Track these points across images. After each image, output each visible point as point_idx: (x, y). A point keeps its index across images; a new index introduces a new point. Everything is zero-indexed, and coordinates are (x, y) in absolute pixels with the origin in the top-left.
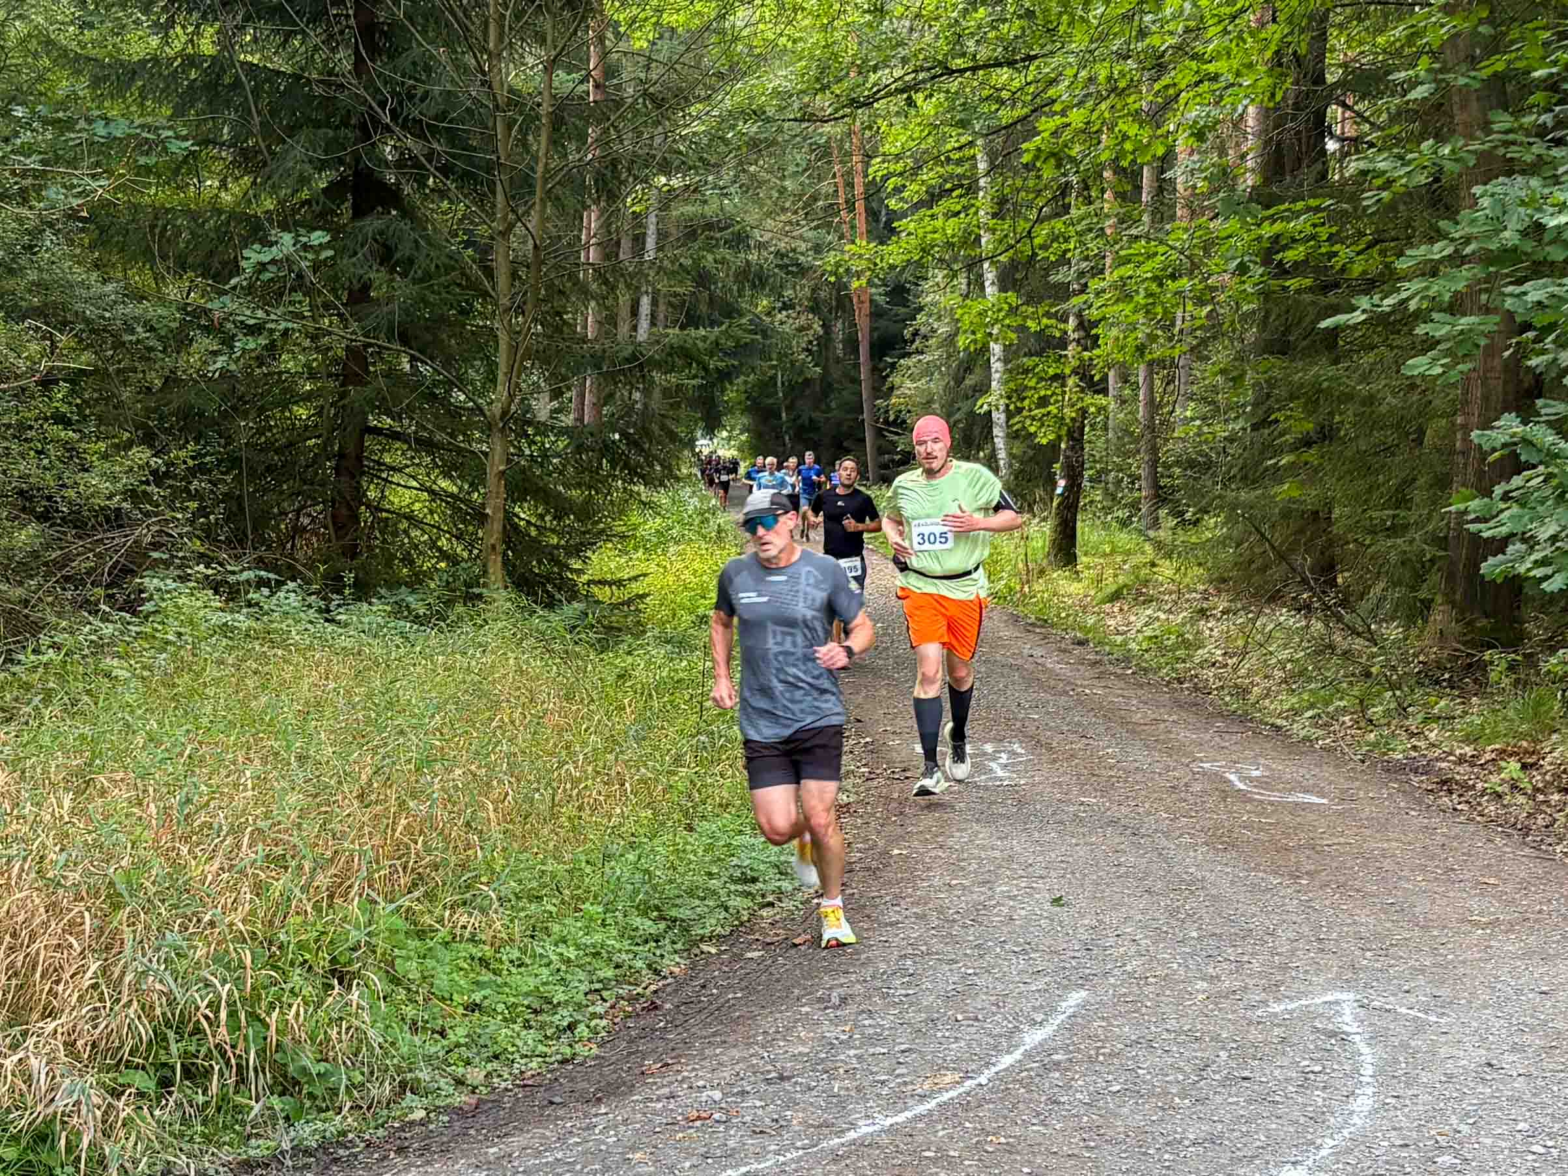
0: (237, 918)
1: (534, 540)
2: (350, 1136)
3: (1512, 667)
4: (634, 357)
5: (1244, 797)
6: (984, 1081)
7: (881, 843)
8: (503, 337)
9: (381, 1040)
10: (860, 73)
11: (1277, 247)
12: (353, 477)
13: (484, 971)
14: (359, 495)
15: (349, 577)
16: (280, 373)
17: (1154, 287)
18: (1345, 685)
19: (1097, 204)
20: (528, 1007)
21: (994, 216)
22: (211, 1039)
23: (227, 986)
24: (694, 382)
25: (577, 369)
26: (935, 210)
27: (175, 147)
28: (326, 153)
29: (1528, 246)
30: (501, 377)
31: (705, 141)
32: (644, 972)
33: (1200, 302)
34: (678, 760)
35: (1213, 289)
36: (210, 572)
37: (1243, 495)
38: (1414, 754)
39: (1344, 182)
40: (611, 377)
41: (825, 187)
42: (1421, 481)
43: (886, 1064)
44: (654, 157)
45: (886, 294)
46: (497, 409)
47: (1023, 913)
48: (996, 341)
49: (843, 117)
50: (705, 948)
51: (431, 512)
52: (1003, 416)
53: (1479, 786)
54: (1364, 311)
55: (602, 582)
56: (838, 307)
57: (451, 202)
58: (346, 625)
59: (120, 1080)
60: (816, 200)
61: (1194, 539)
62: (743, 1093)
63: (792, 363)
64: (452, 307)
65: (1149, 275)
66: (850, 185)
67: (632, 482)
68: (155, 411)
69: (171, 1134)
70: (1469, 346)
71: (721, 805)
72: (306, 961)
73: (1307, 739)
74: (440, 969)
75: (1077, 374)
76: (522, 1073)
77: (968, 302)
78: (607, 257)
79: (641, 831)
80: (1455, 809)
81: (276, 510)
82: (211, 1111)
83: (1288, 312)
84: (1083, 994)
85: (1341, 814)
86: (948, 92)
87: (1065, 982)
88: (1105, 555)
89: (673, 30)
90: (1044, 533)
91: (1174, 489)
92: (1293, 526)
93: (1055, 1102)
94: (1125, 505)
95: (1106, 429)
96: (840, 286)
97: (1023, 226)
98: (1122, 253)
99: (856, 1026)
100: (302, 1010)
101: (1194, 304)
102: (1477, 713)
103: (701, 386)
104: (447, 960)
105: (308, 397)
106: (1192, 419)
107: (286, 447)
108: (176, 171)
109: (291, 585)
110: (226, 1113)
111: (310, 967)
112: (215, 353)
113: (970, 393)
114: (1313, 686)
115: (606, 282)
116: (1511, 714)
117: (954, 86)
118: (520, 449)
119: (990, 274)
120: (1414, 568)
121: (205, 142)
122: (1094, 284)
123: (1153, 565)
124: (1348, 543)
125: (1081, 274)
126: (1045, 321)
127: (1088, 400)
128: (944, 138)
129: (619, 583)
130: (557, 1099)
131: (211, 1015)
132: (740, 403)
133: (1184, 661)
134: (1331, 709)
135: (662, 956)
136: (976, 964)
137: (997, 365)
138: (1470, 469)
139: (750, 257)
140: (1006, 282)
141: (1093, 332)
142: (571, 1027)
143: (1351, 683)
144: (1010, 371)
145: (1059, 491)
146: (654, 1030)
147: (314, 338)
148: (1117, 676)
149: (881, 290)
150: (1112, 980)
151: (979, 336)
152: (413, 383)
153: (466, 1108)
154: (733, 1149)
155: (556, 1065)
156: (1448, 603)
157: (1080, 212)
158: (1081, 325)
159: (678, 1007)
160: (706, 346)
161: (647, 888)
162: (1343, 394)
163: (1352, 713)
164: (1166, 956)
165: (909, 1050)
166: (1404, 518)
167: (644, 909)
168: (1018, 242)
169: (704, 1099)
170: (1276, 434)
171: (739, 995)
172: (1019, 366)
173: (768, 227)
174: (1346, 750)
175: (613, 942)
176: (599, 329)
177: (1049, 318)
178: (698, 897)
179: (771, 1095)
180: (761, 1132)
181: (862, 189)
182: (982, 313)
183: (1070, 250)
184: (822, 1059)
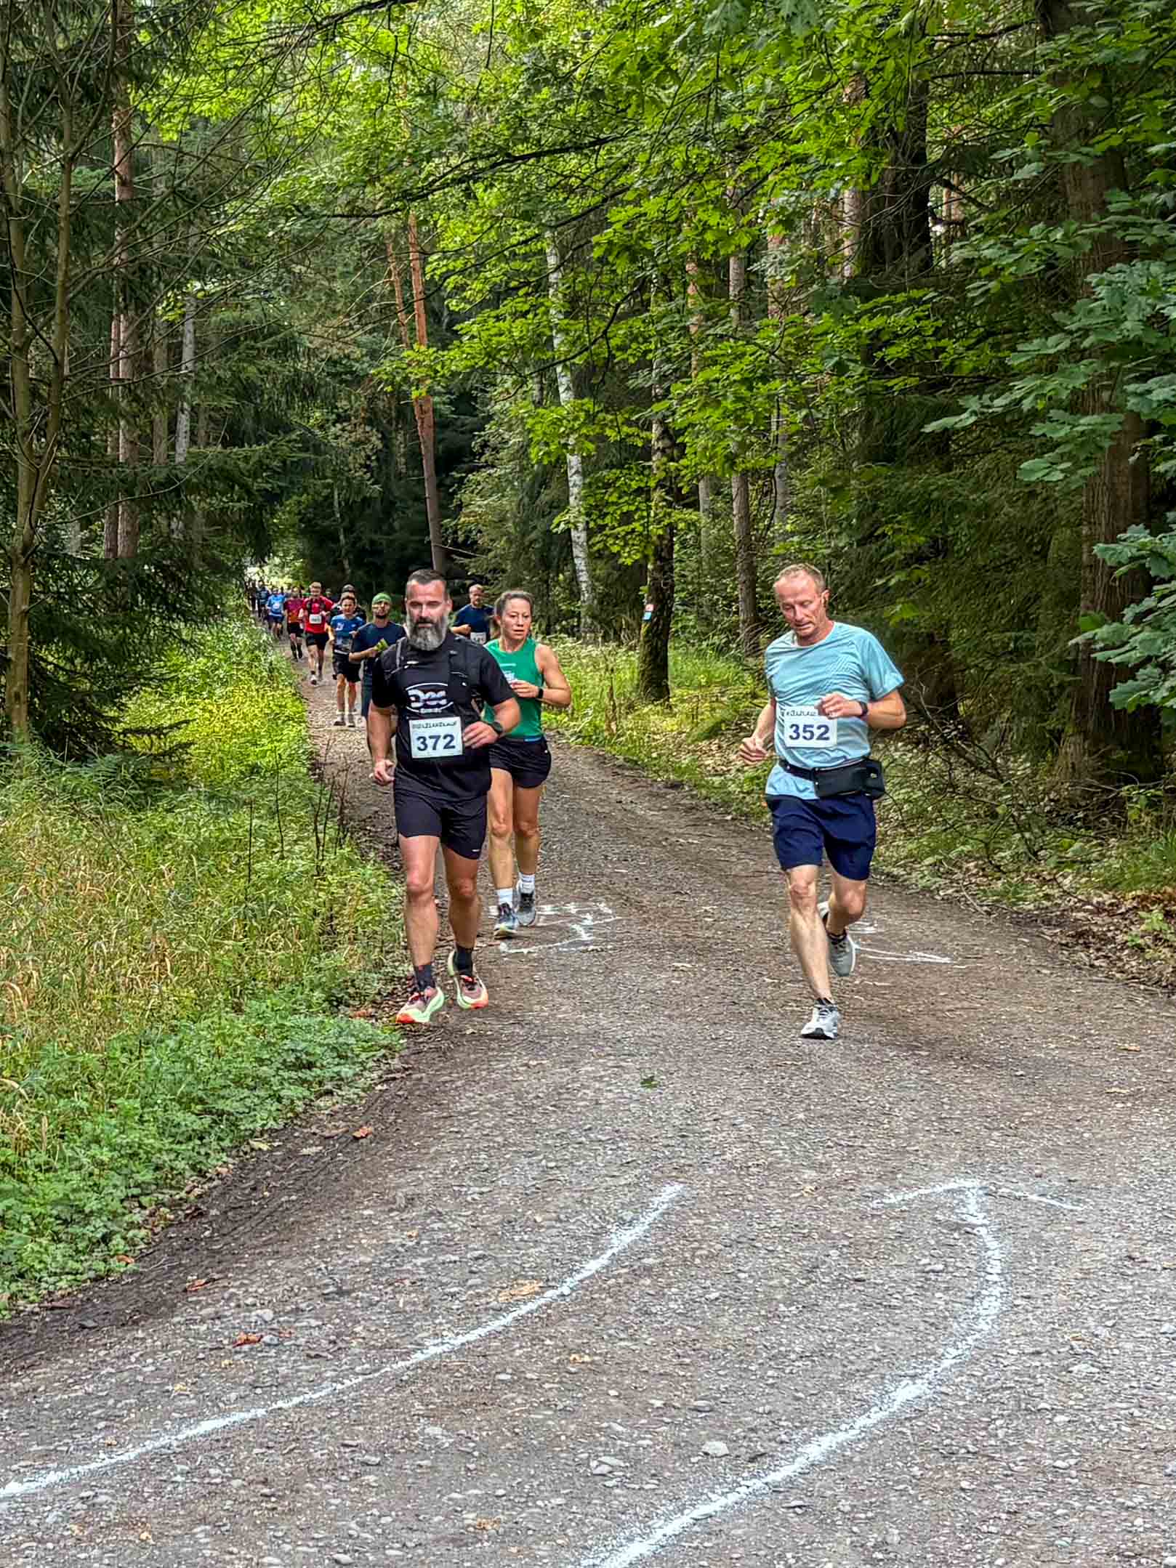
1: (64, 686)
3: (1153, 804)
4: (169, 481)
6: (567, 1291)
7: (452, 1020)
8: (23, 466)
10: (413, 163)
11: (879, 343)
13: (7, 1177)
17: (744, 390)
18: (968, 827)
19: (680, 300)
20: (57, 1217)
21: (567, 315)
24: (238, 505)
25: (105, 495)
26: (502, 310)
29: (1153, 338)
30: (21, 509)
31: (243, 241)
32: (187, 1174)
33: (796, 407)
34: (224, 931)
35: (809, 391)
38: (1046, 903)
39: (951, 268)
40: (146, 504)
41: (380, 287)
42: (1046, 599)
43: (458, 1273)
44: (187, 259)
45: (451, 403)
46: (17, 542)
47: (610, 1096)
48: (572, 453)
49: (397, 210)
50: (256, 1145)
52: (583, 535)
53: (1120, 938)
54: (973, 413)
55: (140, 731)
56: (398, 418)
60: (370, 302)
62: (297, 1311)
63: (348, 479)
65: (737, 377)
66: (407, 283)
67: (170, 619)
70: (1092, 448)
71: (273, 980)
73: (926, 889)
75: (663, 487)
76: (50, 1293)
77: (541, 411)
78: (138, 371)
79: (185, 1014)
80: (1092, 966)
83: (892, 414)
84: (678, 1187)
85: (965, 974)
86: (510, 181)
87: (658, 1174)
88: (700, 686)
89: (207, 120)
90: (631, 663)
92: (905, 650)
93: (646, 1313)
94: (722, 631)
95: (698, 547)
96: (399, 395)
97: (598, 325)
98: (708, 354)
99: (424, 1230)
101: (790, 407)
102: (1115, 856)
103: (247, 510)
106: (793, 534)
113: (546, 510)
114: (933, 829)
115: (137, 399)
116: (1153, 857)
117: (517, 175)
118: (45, 585)
119: (564, 381)
120: (1041, 696)
122: (678, 389)
123: (754, 696)
124: (969, 668)
125: (664, 377)
126: (625, 429)
127: (676, 515)
128: (510, 230)
129: (159, 731)
130: (89, 1323)
132: (293, 526)
134: (953, 855)
135: (207, 1155)
136: (558, 1156)
137: (575, 479)
138: (1099, 584)
139: (299, 366)
140: (582, 387)
141: (680, 440)
142: (106, 1239)
143: (974, 825)
144: (590, 484)
145: (647, 616)
146: (198, 1240)
148: (715, 822)
149: (445, 398)
150: (710, 1171)
151: (553, 447)
154: (285, 1377)
155: (89, 1283)
156: (1079, 733)
157: (660, 309)
158: (666, 433)
159: (226, 1212)
160: (249, 467)
161: (190, 1078)
162: (956, 504)
163: (977, 859)
164: (772, 1142)
165: (483, 1257)
166: (1028, 640)
167: (185, 1103)
168: (594, 343)
169: (253, 1319)
170: (884, 549)
171: (294, 1198)
172: (598, 480)
173: (319, 332)
174: (971, 901)
175: (152, 1141)
176: (131, 450)
177: (630, 426)
178: (248, 1087)
179: (328, 1313)
180: (317, 1356)
181: (421, 288)
182: (557, 423)
183: (650, 351)
184: (386, 1270)
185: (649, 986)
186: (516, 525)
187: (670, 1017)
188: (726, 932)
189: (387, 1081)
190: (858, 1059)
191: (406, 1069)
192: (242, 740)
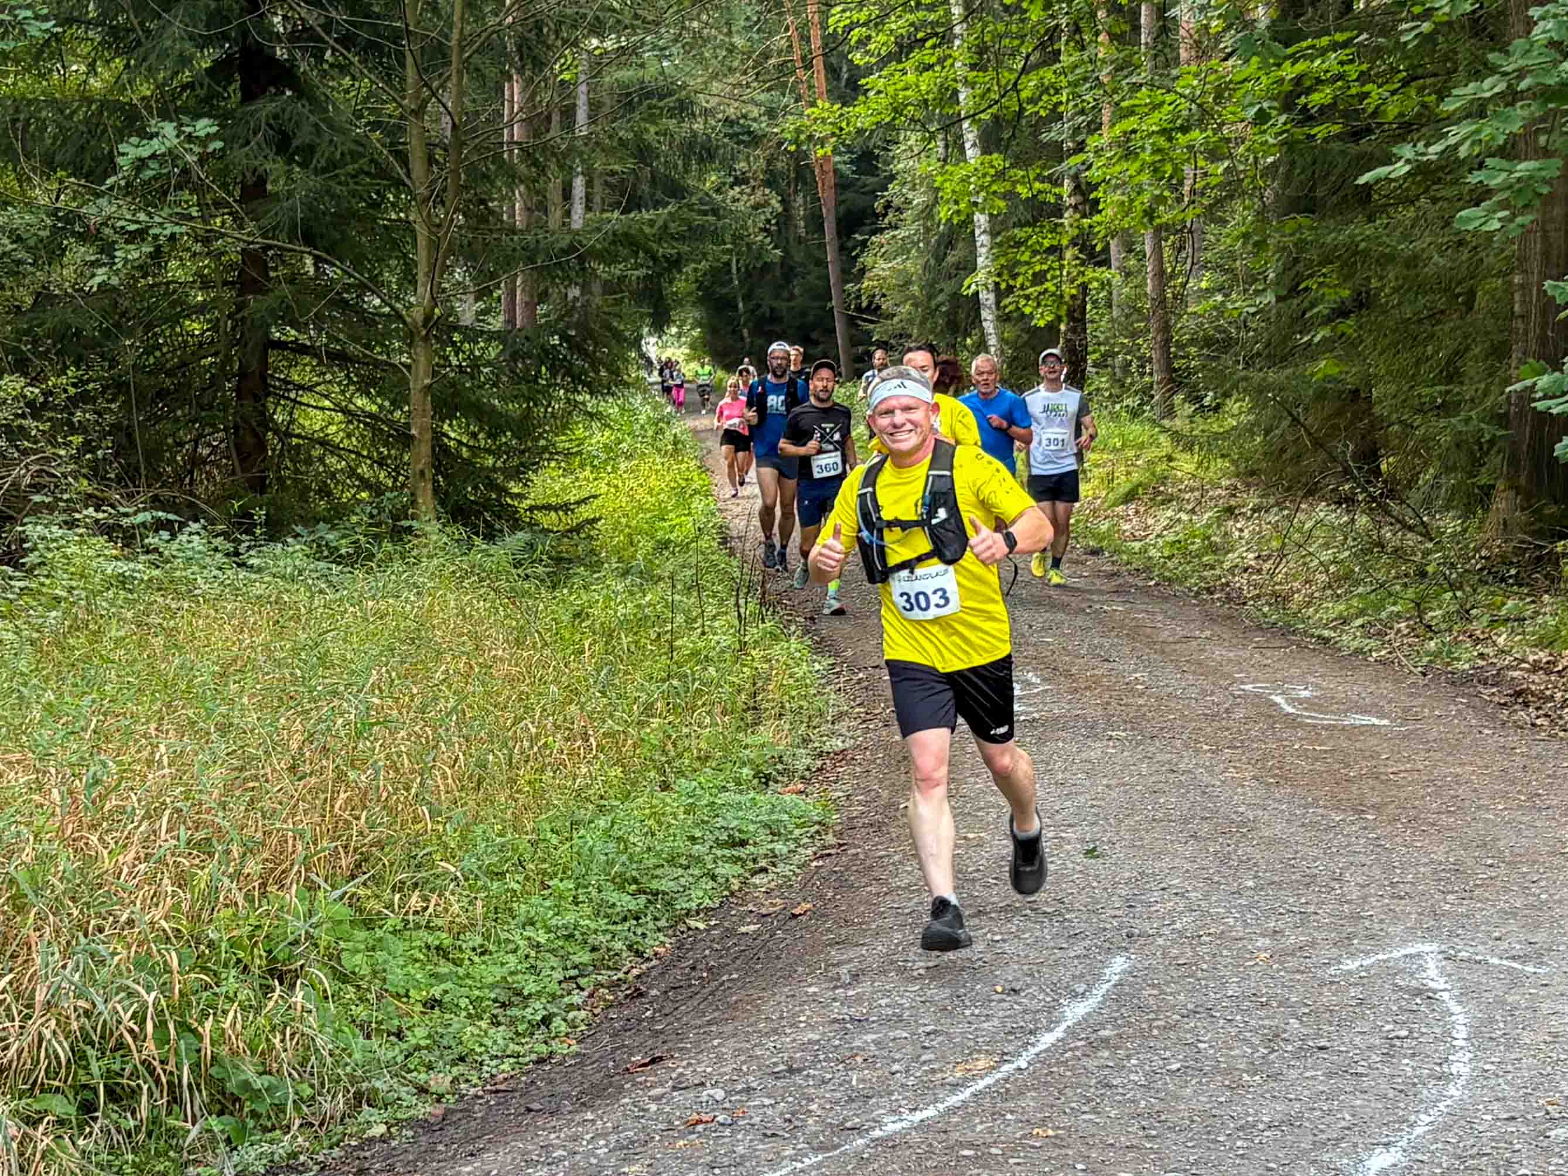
0: (158, 914)
1: (468, 462)
2: (302, 1158)
4: (571, 249)
5: (1292, 722)
6: (1024, 1065)
7: (885, 794)
8: (422, 231)
9: (330, 1046)
11: (1299, 89)
12: (257, 398)
13: (442, 961)
14: (266, 422)
15: (260, 514)
16: (168, 283)
17: (1162, 142)
18: (1398, 587)
19: (1091, 50)
20: (495, 1001)
21: (973, 67)
22: (136, 1055)
23: (153, 994)
24: (639, 272)
25: (508, 263)
26: (908, 65)
27: (36, 30)
28: (208, 27)
30: (421, 278)
32: (624, 955)
33: (1214, 156)
34: (649, 709)
35: (1228, 140)
36: (100, 516)
37: (1272, 376)
38: (1481, 663)
39: (1371, 11)
40: (546, 272)
41: (779, 41)
42: (1475, 351)
43: (910, 1049)
44: (585, 16)
45: (852, 162)
46: (417, 315)
48: (982, 211)
50: (692, 923)
51: (349, 436)
52: (992, 297)
54: (1408, 161)
55: (548, 507)
56: (797, 179)
57: (354, 78)
58: (259, 570)
59: (36, 1107)
60: (768, 58)
61: (1215, 428)
62: (748, 1090)
63: (748, 244)
64: (362, 199)
65: (1154, 128)
66: (805, 39)
67: (575, 391)
68: (27, 332)
69: (97, 1165)
70: (1530, 195)
71: (699, 758)
72: (239, 961)
73: (1358, 651)
74: (392, 963)
75: (1075, 245)
76: (492, 1076)
77: (947, 167)
78: (537, 134)
80: (1533, 725)
81: (170, 441)
82: (142, 1136)
83: (1314, 164)
84: (1129, 957)
85: (1405, 736)
87: (1107, 945)
88: (1115, 450)
91: (1190, 372)
92: (1329, 409)
93: (1107, 1085)
94: (1136, 392)
95: (1110, 307)
96: (799, 156)
97: (1007, 77)
98: (1124, 104)
99: (871, 1006)
100: (239, 1015)
101: (1206, 159)
102: (1550, 612)
103: (645, 277)
104: (400, 952)
105: (201, 309)
106: (1209, 292)
107: (179, 368)
108: (38, 57)
109: (194, 526)
110: (158, 1138)
111: (246, 967)
112: (93, 264)
113: (953, 272)
114: (1361, 589)
115: (535, 163)
118: (446, 358)
119: (970, 134)
120: (1470, 451)
121: (67, 21)
122: (1093, 142)
123: (1170, 459)
124: (1392, 425)
125: (1077, 130)
126: (1037, 185)
127: (1090, 273)
129: (566, 507)
130: (535, 1106)
131: (136, 1028)
132: (691, 294)
133: (1213, 568)
134: (1384, 615)
135: (644, 935)
136: (1003, 929)
137: (982, 239)
138: (1531, 335)
139: (695, 127)
140: (989, 143)
141: (1092, 196)
142: (546, 1021)
143: (1405, 585)
144: (1000, 245)
146: (640, 1021)
147: (206, 241)
148: (1139, 589)
149: (846, 158)
151: (962, 206)
152: (318, 289)
153: (432, 1120)
154: (742, 1156)
155: (531, 1065)
156: (1511, 488)
157: (1072, 59)
158: (1077, 189)
159: (666, 992)
160: (654, 231)
161: (624, 858)
162: (1383, 255)
163: (1408, 619)
164: (1220, 910)
165: (935, 1032)
166: (1458, 393)
167: (621, 883)
168: (1003, 96)
169: (704, 1099)
170: (1306, 304)
171: (735, 976)
172: (1009, 239)
173: (715, 91)
174: (1405, 661)
175: (587, 922)
176: (530, 217)
177: (1043, 182)
178: (681, 866)
179: (781, 1091)
180: (773, 1135)
181: (819, 43)
182: (965, 180)
183: (1061, 103)
184: (836, 1047)
185: (1084, 755)
186: (922, 288)
187: (1108, 786)
188: (1159, 699)
189: (822, 857)
190: (1303, 825)
191: (840, 845)
192: (648, 515)
